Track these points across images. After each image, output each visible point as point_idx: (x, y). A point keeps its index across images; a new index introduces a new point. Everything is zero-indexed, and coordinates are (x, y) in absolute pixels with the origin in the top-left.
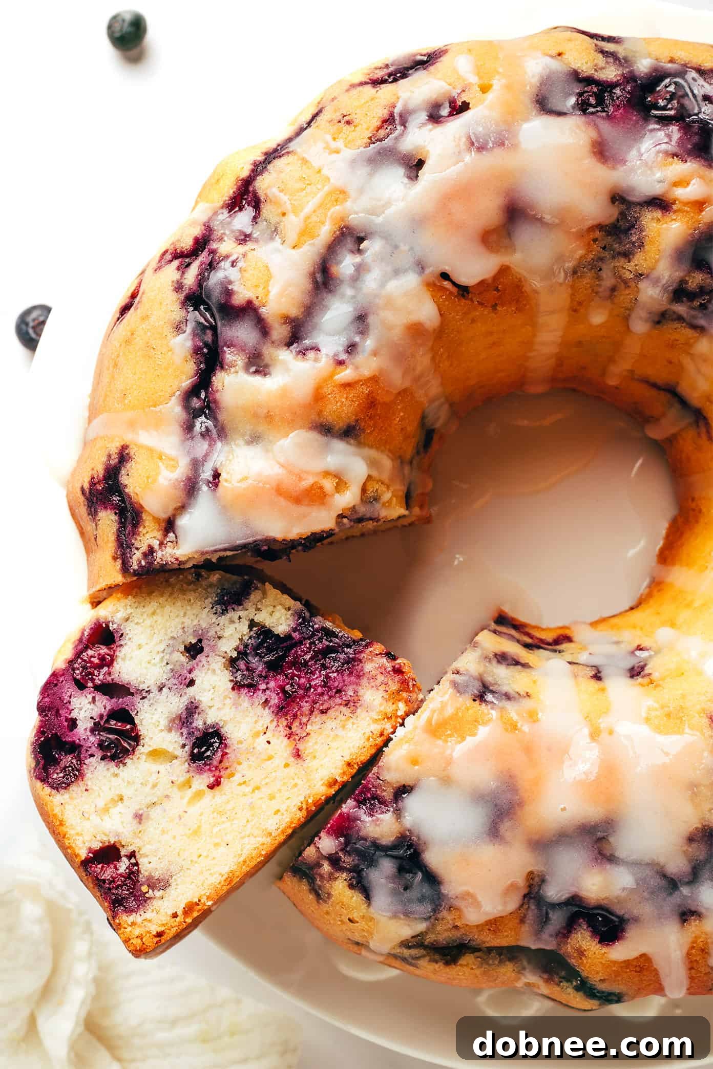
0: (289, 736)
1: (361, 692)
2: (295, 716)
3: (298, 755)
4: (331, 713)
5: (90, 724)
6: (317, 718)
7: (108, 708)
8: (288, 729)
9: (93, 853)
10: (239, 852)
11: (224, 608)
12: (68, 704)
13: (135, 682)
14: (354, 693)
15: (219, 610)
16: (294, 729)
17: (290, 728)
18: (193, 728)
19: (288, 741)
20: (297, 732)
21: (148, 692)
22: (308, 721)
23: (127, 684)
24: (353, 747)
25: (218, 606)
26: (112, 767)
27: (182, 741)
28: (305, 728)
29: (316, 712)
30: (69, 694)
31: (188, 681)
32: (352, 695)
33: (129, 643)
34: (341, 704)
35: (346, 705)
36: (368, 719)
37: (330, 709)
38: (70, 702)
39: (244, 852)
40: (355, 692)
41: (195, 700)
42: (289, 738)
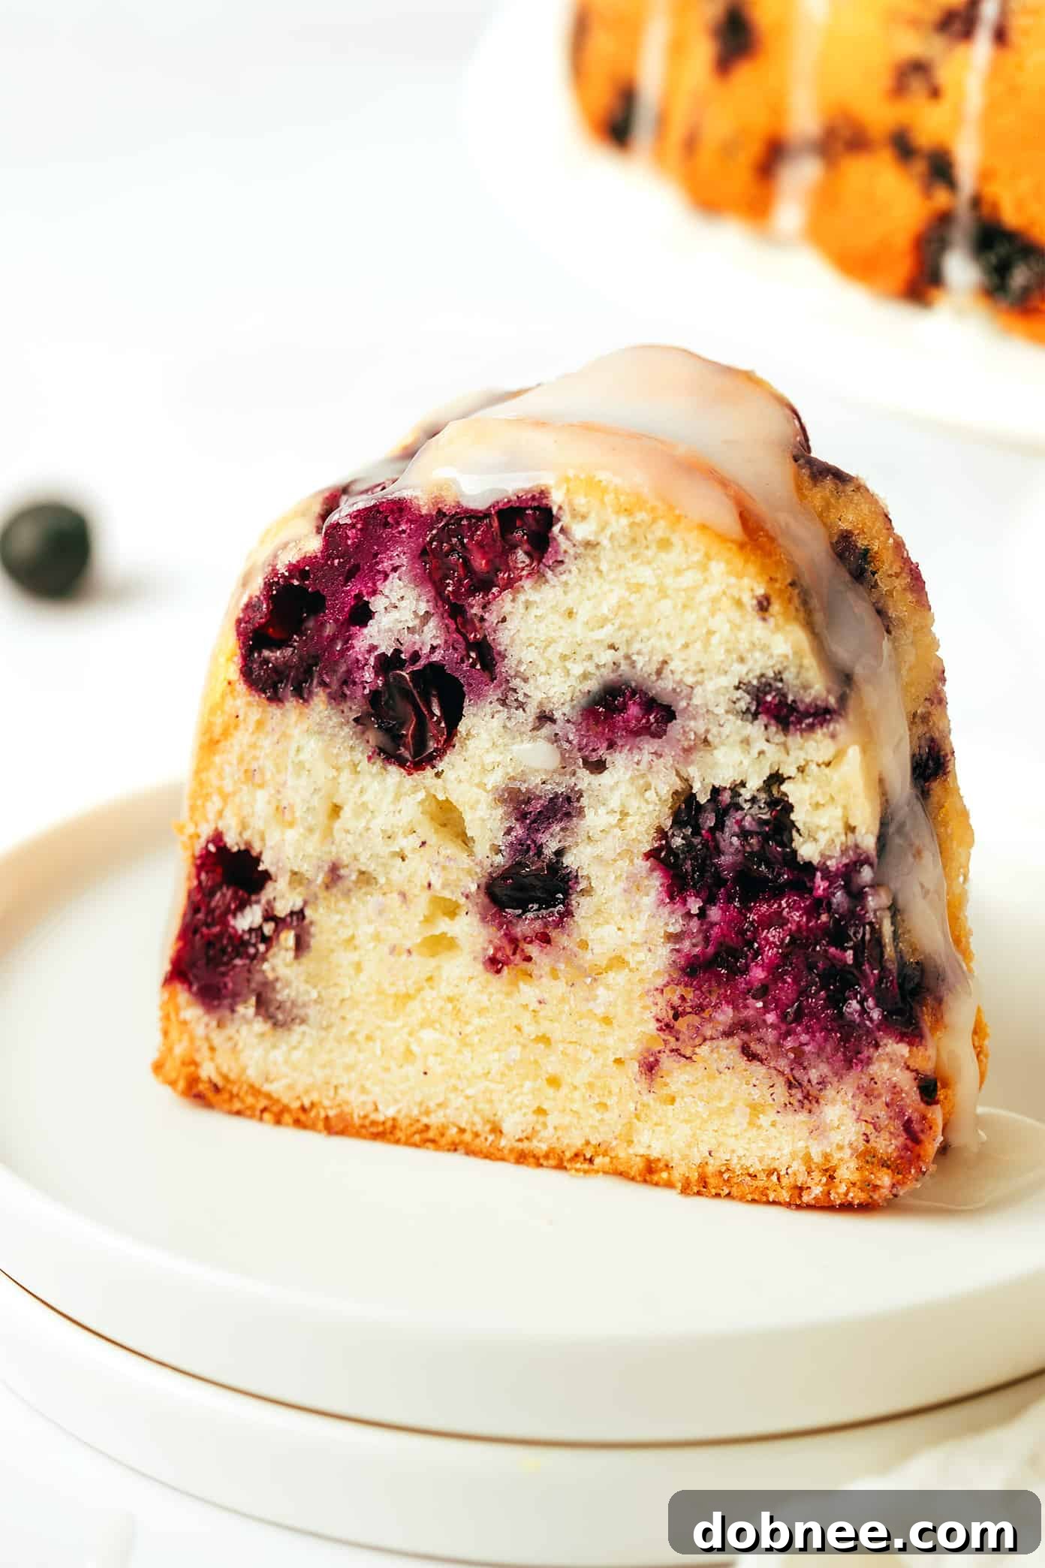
0: (667, 1027)
1: (830, 1092)
2: (699, 1009)
3: (651, 1067)
4: (758, 1070)
5: (386, 648)
6: (728, 1051)
7: (436, 657)
8: (671, 1013)
9: (218, 848)
10: (432, 1105)
11: (753, 708)
12: (381, 576)
13: (514, 663)
14: (819, 1083)
15: (742, 705)
16: (681, 1024)
17: (676, 1017)
18: (534, 842)
19: (655, 1033)
20: (681, 1037)
21: (521, 706)
22: (712, 1039)
23: (499, 653)
24: (740, 1158)
25: (748, 698)
26: (362, 752)
27: (501, 841)
28: (698, 1041)
29: (737, 1041)
30: (397, 562)
31: (594, 758)
32: (814, 1082)
33: (559, 590)
34: (782, 1073)
35: (790, 1086)
36: (801, 1144)
37: (761, 1061)
38: (386, 576)
39: (441, 1113)
40: (823, 1083)
41: (578, 800)
42: (660, 1029)
